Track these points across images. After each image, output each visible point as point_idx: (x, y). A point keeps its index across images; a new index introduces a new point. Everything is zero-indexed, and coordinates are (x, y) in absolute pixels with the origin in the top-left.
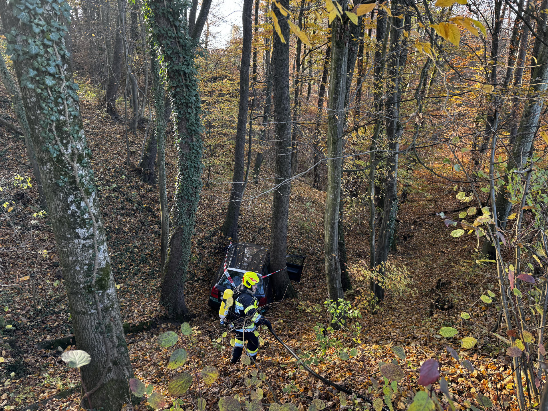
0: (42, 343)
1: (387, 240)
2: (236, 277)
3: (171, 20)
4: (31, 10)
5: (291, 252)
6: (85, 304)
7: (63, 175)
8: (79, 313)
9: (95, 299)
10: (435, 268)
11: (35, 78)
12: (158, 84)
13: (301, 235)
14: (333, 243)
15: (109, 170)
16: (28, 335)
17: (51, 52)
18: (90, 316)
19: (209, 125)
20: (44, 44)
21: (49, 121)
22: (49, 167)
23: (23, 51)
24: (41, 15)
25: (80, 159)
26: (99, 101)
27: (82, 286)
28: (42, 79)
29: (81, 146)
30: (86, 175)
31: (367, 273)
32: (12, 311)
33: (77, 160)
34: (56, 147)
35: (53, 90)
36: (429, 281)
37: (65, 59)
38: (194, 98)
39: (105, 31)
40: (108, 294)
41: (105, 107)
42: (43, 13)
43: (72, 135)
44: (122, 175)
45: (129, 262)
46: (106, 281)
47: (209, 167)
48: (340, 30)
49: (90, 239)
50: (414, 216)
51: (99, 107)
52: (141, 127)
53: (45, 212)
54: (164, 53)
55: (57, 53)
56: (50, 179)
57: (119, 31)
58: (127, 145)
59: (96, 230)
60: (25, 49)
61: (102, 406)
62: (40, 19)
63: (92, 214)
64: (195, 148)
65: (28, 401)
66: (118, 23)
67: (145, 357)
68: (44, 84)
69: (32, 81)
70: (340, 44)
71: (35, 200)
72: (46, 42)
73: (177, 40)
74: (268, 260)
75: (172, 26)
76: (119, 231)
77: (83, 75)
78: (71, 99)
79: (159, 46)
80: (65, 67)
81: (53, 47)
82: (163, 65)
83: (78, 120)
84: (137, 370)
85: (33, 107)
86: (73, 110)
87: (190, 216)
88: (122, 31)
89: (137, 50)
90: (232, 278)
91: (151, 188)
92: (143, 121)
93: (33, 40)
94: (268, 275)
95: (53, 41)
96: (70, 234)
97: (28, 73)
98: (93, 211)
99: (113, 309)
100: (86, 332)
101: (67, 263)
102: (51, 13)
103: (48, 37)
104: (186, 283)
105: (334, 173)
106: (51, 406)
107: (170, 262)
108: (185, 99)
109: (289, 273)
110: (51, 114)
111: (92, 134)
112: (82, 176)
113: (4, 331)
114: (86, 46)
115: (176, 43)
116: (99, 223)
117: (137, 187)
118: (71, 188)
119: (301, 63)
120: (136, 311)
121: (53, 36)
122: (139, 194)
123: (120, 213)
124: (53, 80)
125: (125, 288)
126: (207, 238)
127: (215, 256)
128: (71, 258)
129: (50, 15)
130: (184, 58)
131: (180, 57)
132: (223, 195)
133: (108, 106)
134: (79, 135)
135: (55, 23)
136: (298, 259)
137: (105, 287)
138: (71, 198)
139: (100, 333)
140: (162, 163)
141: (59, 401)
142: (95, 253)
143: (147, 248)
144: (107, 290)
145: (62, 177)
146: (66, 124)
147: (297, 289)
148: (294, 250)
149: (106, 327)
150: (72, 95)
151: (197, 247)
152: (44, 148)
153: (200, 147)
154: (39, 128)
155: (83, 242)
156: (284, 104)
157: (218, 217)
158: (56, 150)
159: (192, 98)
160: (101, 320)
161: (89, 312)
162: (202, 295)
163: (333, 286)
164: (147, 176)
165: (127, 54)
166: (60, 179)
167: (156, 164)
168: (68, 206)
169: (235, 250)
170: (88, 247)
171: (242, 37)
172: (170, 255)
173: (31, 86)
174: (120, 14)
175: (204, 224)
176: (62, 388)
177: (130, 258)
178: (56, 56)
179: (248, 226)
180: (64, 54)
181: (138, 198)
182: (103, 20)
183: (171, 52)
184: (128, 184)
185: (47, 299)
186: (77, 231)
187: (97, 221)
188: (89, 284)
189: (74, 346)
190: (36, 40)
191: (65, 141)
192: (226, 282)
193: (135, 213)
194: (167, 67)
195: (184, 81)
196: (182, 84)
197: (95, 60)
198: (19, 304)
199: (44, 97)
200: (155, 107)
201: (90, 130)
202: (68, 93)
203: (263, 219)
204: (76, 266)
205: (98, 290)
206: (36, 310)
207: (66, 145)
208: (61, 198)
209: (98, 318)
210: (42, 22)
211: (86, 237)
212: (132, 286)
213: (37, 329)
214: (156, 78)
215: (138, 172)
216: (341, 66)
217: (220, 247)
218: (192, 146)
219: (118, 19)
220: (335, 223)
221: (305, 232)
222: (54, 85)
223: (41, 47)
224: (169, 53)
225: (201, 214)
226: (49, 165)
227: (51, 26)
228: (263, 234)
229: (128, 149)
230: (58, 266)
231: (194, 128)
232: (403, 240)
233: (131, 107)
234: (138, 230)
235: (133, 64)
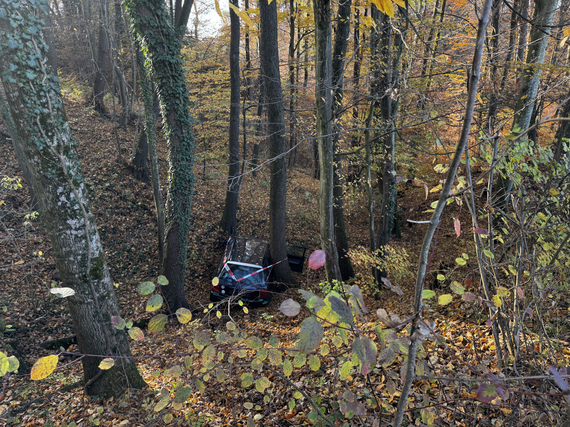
0: (43, 344)
1: (387, 226)
2: (237, 271)
3: (153, 9)
4: (7, 5)
5: (293, 244)
6: (81, 294)
7: (50, 167)
8: (76, 303)
9: (91, 288)
10: (440, 252)
11: (16, 73)
12: (145, 77)
13: (302, 226)
14: (329, 228)
15: (101, 169)
16: (29, 337)
17: (30, 46)
18: (87, 306)
19: (202, 118)
20: (22, 39)
21: (33, 114)
22: (36, 160)
23: (3, 46)
24: (17, 9)
25: (66, 151)
26: (87, 98)
27: (77, 276)
28: (23, 73)
29: (67, 138)
30: (74, 167)
31: (365, 257)
32: (11, 314)
33: (64, 152)
34: (42, 139)
35: (35, 83)
36: (433, 266)
37: (45, 52)
38: (181, 89)
39: (87, 24)
40: (103, 283)
41: (92, 105)
42: (20, 8)
43: (57, 127)
44: (114, 174)
45: (127, 262)
46: (100, 270)
47: (204, 161)
48: (322, 11)
49: (81, 229)
50: (419, 202)
51: (86, 105)
52: (131, 124)
53: (37, 213)
54: (148, 44)
55: (36, 46)
56: (38, 172)
57: (102, 24)
58: (118, 142)
59: (87, 220)
60: (4, 44)
61: (105, 392)
62: (16, 14)
63: (82, 205)
64: (186, 140)
65: (33, 396)
66: (100, 15)
67: (147, 352)
68: (25, 77)
69: (13, 75)
70: (322, 25)
71: (27, 203)
72: (24, 36)
73: (160, 29)
74: (268, 252)
75: (154, 15)
76: (115, 231)
77: (68, 72)
78: (53, 92)
79: (142, 37)
80: (45, 60)
81: (31, 40)
82: (148, 56)
83: (62, 112)
84: (140, 364)
85: (16, 101)
86: (56, 103)
87: (185, 210)
88: (105, 23)
89: (123, 43)
90: (233, 271)
91: (145, 186)
92: (134, 117)
93: (11, 35)
94: (268, 267)
95: (31, 35)
96: (61, 225)
97: (9, 67)
98: (82, 202)
99: (109, 298)
100: (84, 321)
101: (61, 254)
102: (27, 7)
103: (26, 32)
104: (186, 280)
105: (326, 157)
106: (56, 400)
107: (168, 258)
108: (173, 90)
109: (290, 264)
110: (35, 108)
111: (81, 133)
112: (69, 168)
113: (5, 333)
114: (69, 42)
115: (159, 33)
116: (90, 213)
117: (131, 186)
118: (59, 180)
119: (294, 48)
120: (136, 309)
121: (31, 30)
122: (133, 192)
123: (115, 213)
124: (34, 73)
125: (124, 287)
126: (206, 233)
127: (215, 251)
128: (64, 249)
129: (26, 9)
130: (169, 47)
131: (164, 47)
132: (220, 190)
133: (96, 104)
134: (64, 127)
135: (32, 17)
136: (300, 251)
137: (100, 276)
138: (60, 190)
139: (98, 322)
140: (154, 158)
141: (63, 395)
142: (88, 243)
143: (144, 247)
144: (102, 279)
145: (49, 169)
146: (50, 117)
147: (300, 280)
148: (296, 241)
149: (103, 315)
150: (54, 88)
151: (196, 244)
152: (30, 141)
153: (191, 138)
154: (24, 122)
155: (74, 232)
156: (275, 91)
157: (216, 212)
158: (42, 143)
159: (179, 88)
160: (98, 309)
161: (86, 302)
162: (203, 290)
163: (331, 271)
164: (140, 173)
165: (111, 47)
166: (48, 171)
167: (149, 161)
168: (58, 197)
169: (234, 244)
170: (80, 238)
171: (229, 24)
172: (168, 251)
173: (12, 80)
174: (102, 6)
175: (201, 219)
176: (65, 383)
177: (127, 257)
178: (35, 49)
179: (247, 219)
180: (43, 48)
181: (133, 196)
182: (85, 13)
183: (155, 42)
184: (121, 183)
185: (45, 301)
186: (68, 222)
187: (88, 212)
188: (84, 274)
189: (76, 345)
190: (15, 35)
191: (50, 134)
192: (226, 275)
193: (131, 211)
194: (151, 58)
195: (170, 71)
196: (168, 75)
197: (79, 56)
198: (18, 307)
199: (26, 91)
200: (143, 100)
201: (79, 129)
202: (50, 85)
203: (263, 212)
204: (70, 256)
205: (93, 279)
206: (35, 312)
207: (51, 138)
208: (51, 190)
209: (95, 307)
210: (19, 17)
211: (78, 227)
212: (131, 284)
213: (38, 330)
214: (143, 70)
215: (130, 169)
216: (325, 47)
217: (220, 242)
218: (182, 138)
219: (100, 11)
220: (329, 208)
221: (307, 224)
222: (36, 78)
223: (20, 41)
224: (152, 43)
225: (199, 209)
226: (36, 158)
227: (28, 20)
228: (263, 227)
229: (119, 146)
230: (55, 269)
231: (183, 119)
232: (408, 226)
233: (119, 103)
234: (135, 228)
235: (119, 58)
